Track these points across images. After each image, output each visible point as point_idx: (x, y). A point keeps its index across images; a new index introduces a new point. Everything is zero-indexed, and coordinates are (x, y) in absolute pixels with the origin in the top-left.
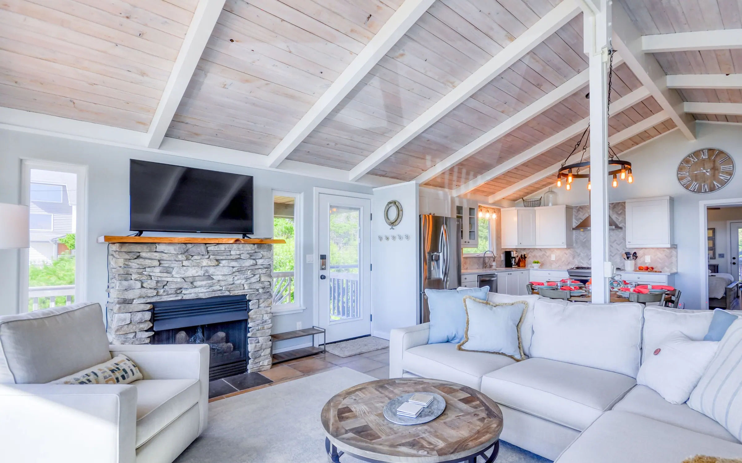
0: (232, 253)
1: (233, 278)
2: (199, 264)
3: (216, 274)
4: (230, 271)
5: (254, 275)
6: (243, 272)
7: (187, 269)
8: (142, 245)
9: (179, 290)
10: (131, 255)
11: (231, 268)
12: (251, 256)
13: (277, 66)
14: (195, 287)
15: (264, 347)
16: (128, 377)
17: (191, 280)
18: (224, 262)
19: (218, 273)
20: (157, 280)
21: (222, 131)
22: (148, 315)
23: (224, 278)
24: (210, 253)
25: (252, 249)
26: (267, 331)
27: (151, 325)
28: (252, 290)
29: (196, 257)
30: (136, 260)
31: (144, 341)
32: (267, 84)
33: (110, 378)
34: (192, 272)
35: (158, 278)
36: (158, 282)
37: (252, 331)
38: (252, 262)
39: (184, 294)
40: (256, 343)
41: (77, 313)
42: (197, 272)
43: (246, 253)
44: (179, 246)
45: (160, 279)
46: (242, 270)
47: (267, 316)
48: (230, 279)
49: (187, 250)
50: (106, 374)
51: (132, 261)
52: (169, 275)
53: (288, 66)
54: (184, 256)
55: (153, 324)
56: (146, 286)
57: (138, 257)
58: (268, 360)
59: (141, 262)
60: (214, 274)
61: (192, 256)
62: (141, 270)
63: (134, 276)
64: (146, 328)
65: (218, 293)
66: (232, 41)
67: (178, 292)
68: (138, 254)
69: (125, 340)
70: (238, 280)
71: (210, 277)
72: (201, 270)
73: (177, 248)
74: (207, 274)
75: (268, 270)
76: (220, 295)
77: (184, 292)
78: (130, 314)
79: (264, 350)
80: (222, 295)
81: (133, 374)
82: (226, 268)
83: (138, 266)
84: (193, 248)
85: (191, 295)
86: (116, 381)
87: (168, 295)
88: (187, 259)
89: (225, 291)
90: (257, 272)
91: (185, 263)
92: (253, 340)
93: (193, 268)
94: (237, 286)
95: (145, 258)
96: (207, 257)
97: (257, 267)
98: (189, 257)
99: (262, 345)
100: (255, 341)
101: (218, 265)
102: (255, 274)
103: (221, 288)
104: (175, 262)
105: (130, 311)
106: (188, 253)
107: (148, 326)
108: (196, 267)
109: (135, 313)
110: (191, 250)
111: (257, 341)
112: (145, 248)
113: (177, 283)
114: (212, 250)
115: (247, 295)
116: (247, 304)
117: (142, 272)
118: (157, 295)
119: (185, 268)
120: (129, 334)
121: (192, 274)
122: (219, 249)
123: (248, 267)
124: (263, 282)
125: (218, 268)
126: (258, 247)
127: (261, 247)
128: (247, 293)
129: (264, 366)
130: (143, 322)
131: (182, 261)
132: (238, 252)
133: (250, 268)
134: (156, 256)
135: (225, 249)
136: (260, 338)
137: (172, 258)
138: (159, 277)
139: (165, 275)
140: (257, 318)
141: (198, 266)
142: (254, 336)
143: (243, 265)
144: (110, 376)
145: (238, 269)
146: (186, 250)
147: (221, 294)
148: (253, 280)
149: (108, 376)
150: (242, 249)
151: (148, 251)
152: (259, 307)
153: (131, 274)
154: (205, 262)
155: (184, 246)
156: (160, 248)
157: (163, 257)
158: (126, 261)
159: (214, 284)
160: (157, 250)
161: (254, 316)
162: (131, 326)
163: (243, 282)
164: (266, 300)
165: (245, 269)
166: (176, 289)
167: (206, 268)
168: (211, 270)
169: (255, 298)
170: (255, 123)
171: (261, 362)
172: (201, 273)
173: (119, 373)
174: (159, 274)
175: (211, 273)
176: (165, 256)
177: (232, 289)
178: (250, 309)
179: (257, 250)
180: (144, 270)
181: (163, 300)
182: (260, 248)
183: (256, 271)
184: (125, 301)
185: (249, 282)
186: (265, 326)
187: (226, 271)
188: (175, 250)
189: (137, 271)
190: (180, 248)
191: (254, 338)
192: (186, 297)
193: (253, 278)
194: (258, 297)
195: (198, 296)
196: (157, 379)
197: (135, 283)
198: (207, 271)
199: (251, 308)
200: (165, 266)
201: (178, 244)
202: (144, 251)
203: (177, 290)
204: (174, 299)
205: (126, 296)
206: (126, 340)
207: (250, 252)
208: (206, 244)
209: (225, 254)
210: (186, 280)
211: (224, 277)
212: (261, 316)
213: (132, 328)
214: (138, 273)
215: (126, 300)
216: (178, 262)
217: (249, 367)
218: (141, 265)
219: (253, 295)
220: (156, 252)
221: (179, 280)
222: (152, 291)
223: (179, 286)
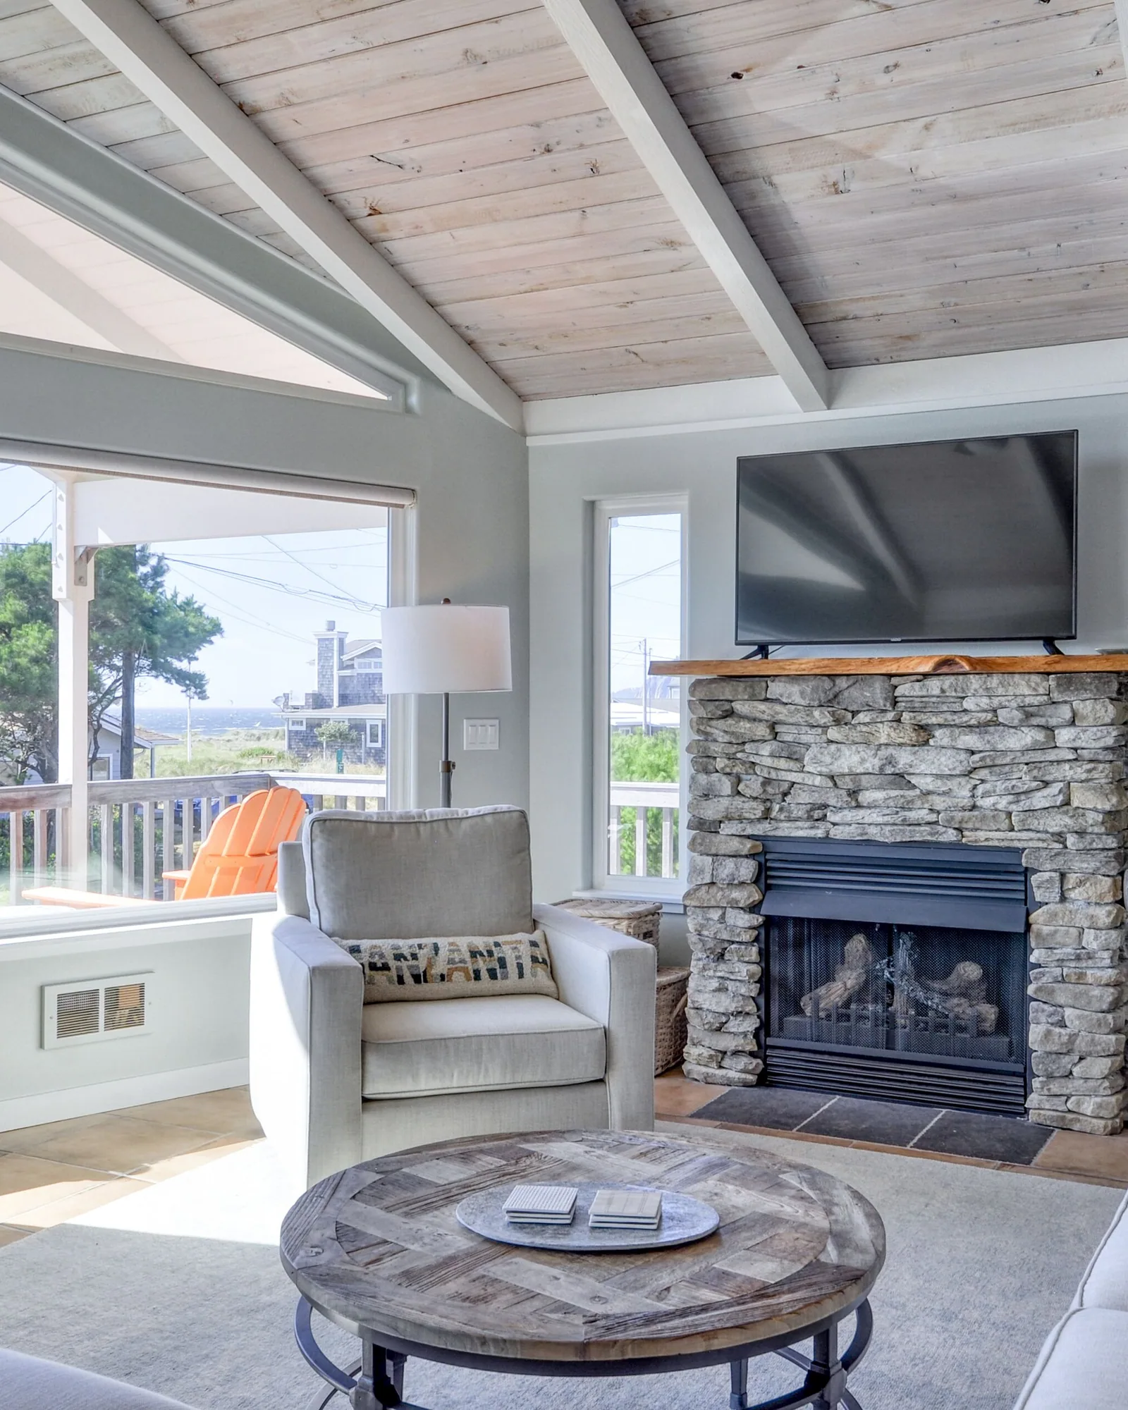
0: (968, 704)
1: (969, 786)
2: (871, 738)
3: (918, 771)
4: (957, 764)
5: (1046, 784)
6: (1007, 768)
7: (839, 750)
8: (735, 683)
9: (819, 808)
10: (711, 707)
11: (963, 756)
12: (1029, 715)
13: (896, 66)
14: (859, 806)
15: (1081, 1045)
16: (505, 977)
17: (847, 783)
18: (938, 733)
19: (923, 768)
20: (767, 776)
21: (956, 304)
22: (747, 869)
23: (941, 786)
24: (901, 706)
25: (1035, 689)
26: (1096, 992)
27: (757, 896)
28: (1032, 835)
29: (862, 717)
30: (722, 721)
31: (739, 935)
32: (927, 127)
33: (462, 965)
34: (850, 760)
35: (769, 773)
36: (767, 782)
37: (1036, 978)
38: (1029, 736)
39: (834, 824)
40: (1052, 1024)
41: (465, 824)
42: (863, 761)
43: (1014, 704)
44: (813, 683)
45: (773, 775)
46: (998, 762)
47: (1096, 938)
48: (962, 792)
49: (836, 696)
50: (456, 957)
51: (714, 723)
52: (792, 765)
53: (925, 47)
54: (826, 711)
55: (764, 896)
56: (743, 790)
57: (730, 714)
58: (1098, 1100)
59: (730, 725)
60: (911, 771)
61: (854, 713)
62: (733, 749)
63: (720, 763)
64: (742, 901)
65: (921, 832)
66: (737, 76)
67: (817, 814)
68: (727, 706)
69: (702, 922)
70: (986, 794)
71: (901, 779)
72: (876, 755)
73: (809, 690)
74: (889, 770)
75: (1094, 769)
76: (929, 838)
77: (832, 817)
78: (710, 859)
79: (1081, 1059)
80: (934, 839)
81: (521, 975)
82: (949, 752)
83: (727, 738)
84: (852, 689)
85: (847, 829)
86: (473, 975)
87: (789, 820)
88: (838, 722)
89: (944, 829)
90: (1054, 773)
91: (833, 733)
92: (1043, 1011)
93: (854, 748)
94: (984, 816)
95: (743, 717)
96: (890, 716)
97: (1052, 755)
98: (844, 717)
99: (1073, 1037)
100: (1050, 1016)
101: (926, 743)
102: (1047, 778)
103: (933, 817)
104: (808, 729)
105: (713, 851)
106: (838, 703)
107: (749, 898)
108: (861, 748)
109: (722, 858)
110: (846, 694)
111: (1055, 1019)
112: (740, 689)
113: (813, 788)
114: (907, 694)
115: (1024, 849)
116: (1026, 882)
117: (735, 754)
118: (766, 816)
119: (833, 747)
120: (711, 910)
121: (850, 768)
122: (924, 693)
123: (1019, 754)
124: (1079, 812)
125: (923, 752)
126: (1058, 685)
127: (1070, 682)
128: (1024, 844)
129: (1081, 1117)
130: (736, 885)
131: (825, 728)
132: (984, 702)
133: (1026, 759)
134: (764, 712)
135: (943, 691)
136: (1069, 1013)
137: (798, 718)
138: (772, 770)
139: (782, 764)
140: (1059, 938)
141: (867, 743)
142: (1046, 997)
143: (1000, 747)
144: (463, 961)
145: (982, 759)
146: (831, 696)
147: (931, 834)
148: (1040, 800)
149: (457, 960)
150: (1000, 691)
151: (746, 697)
152: (1063, 899)
153: (715, 758)
154: (884, 733)
155: (827, 684)
156: (776, 689)
157: (777, 713)
158: (703, 724)
159: (912, 801)
160: (768, 696)
161: (1046, 930)
162: (714, 890)
163: (1003, 803)
164: (1092, 880)
165: (1008, 760)
166: (809, 806)
167: (891, 750)
168: (904, 758)
169: (1048, 866)
170: (1022, 249)
171: (1073, 1099)
172: (872, 764)
173: (485, 961)
174: (768, 762)
175: (900, 767)
176: (782, 713)
177: (970, 825)
178: (1038, 899)
179: (1056, 696)
180: (740, 748)
181: (779, 833)
182: (1068, 689)
183: (1053, 769)
184: (700, 824)
185: (1025, 804)
186: (1089, 972)
187: (947, 762)
188: (802, 693)
189: (723, 749)
190: (815, 690)
191: (1046, 1007)
192: (838, 833)
193: (1039, 794)
194: (1059, 863)
195: (866, 834)
196: (566, 1003)
197: (720, 780)
198: (890, 761)
199: (1039, 896)
200: (785, 739)
201: (812, 678)
202: (739, 697)
203: (812, 810)
204: (805, 835)
205: (702, 811)
206: (705, 922)
207: (1028, 700)
208: (890, 676)
209: (945, 709)
210: (839, 783)
211: (939, 782)
212: (1074, 931)
213: (718, 896)
214: (727, 754)
215: (705, 823)
216: (814, 731)
217: (1033, 1100)
218: (733, 733)
219: (1044, 853)
220: (766, 700)
221: (818, 781)
222: (754, 804)
223: (816, 798)
